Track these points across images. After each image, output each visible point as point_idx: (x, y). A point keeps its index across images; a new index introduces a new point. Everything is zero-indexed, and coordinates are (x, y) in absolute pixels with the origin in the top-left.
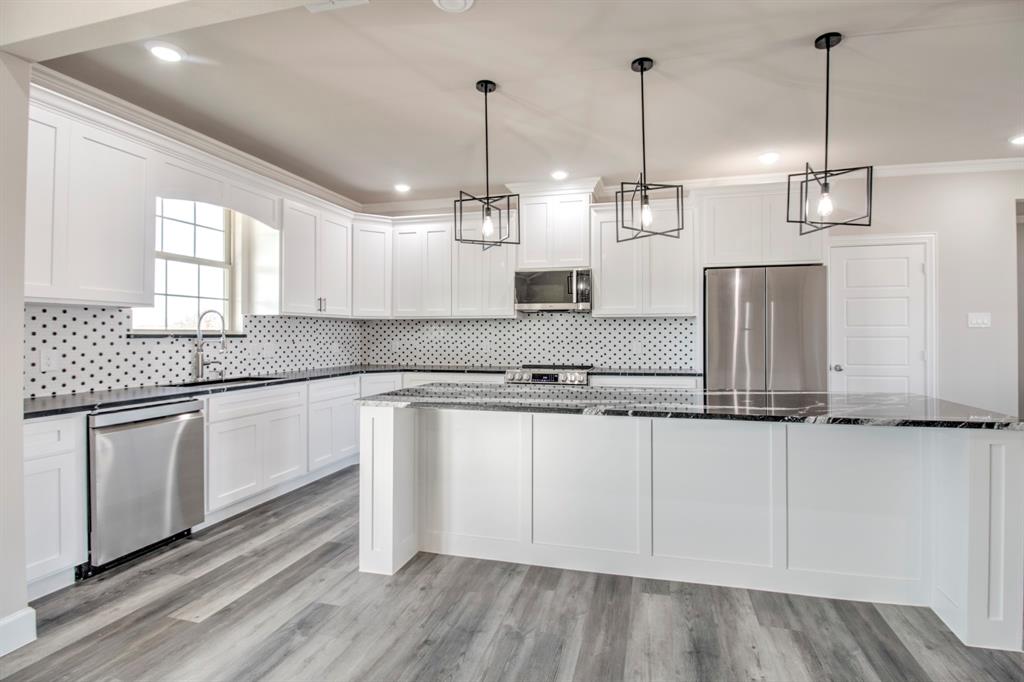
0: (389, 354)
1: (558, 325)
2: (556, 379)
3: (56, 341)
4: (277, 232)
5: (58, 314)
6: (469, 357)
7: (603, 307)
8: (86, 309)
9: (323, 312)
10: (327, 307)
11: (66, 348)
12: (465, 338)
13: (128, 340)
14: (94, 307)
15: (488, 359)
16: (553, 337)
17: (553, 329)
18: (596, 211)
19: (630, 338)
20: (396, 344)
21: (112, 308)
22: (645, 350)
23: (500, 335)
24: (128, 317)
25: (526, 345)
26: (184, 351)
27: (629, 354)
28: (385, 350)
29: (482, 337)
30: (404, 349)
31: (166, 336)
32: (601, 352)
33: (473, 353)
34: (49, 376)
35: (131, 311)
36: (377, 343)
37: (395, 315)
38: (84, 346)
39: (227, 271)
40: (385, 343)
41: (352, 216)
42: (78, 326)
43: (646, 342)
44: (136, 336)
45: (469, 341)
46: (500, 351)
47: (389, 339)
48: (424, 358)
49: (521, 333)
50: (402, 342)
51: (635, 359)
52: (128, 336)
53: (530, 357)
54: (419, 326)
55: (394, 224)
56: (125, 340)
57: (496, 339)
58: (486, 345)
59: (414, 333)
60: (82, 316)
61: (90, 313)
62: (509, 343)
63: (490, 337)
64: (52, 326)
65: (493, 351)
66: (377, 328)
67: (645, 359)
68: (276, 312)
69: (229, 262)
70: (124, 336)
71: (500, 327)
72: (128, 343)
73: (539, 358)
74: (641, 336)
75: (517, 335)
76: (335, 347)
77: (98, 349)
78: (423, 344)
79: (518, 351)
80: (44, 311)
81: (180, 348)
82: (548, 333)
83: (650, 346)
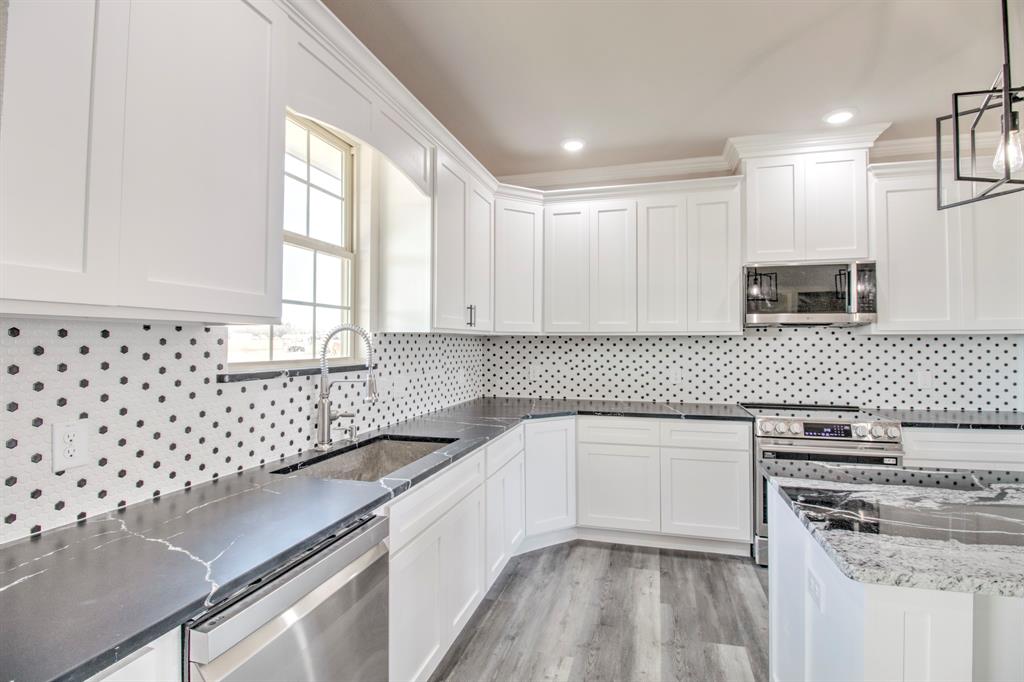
0: (525, 383)
1: (791, 345)
2: (848, 433)
3: (87, 400)
4: (428, 200)
5: (93, 339)
6: (648, 389)
7: (892, 318)
8: (147, 328)
9: (473, 328)
10: (478, 320)
11: (106, 414)
12: (641, 362)
13: (221, 386)
14: (163, 324)
15: (678, 392)
16: (782, 363)
17: (783, 351)
18: (877, 175)
19: (912, 364)
20: (536, 369)
21: (193, 325)
22: (938, 383)
23: (697, 359)
24: (220, 342)
25: (738, 374)
26: (300, 399)
27: (910, 389)
28: (519, 378)
29: (667, 362)
30: (547, 376)
31: (278, 374)
32: (863, 385)
33: (654, 384)
34: (71, 478)
35: (226, 331)
36: (507, 368)
37: (547, 330)
38: (141, 404)
39: (348, 262)
40: (518, 368)
41: (495, 188)
42: (131, 365)
43: (938, 371)
44: (234, 378)
45: (647, 367)
46: (697, 382)
47: (525, 363)
48: (578, 390)
49: (731, 356)
50: (544, 367)
51: (921, 396)
52: (220, 379)
53: (746, 391)
54: (571, 345)
55: (545, 202)
56: (214, 386)
57: (691, 364)
58: (674, 373)
59: (562, 355)
60: (140, 342)
61: (155, 335)
62: (712, 370)
63: (680, 362)
64: (80, 367)
65: (686, 381)
66: (507, 347)
67: (936, 396)
68: (427, 329)
69: (351, 249)
70: (213, 379)
71: (697, 347)
72: (220, 392)
73: (761, 392)
74: (931, 363)
75: (725, 359)
76: (461, 377)
77: (168, 409)
78: (576, 370)
79: (725, 382)
80: (63, 333)
81: (296, 394)
82: (774, 357)
83: (946, 377)
